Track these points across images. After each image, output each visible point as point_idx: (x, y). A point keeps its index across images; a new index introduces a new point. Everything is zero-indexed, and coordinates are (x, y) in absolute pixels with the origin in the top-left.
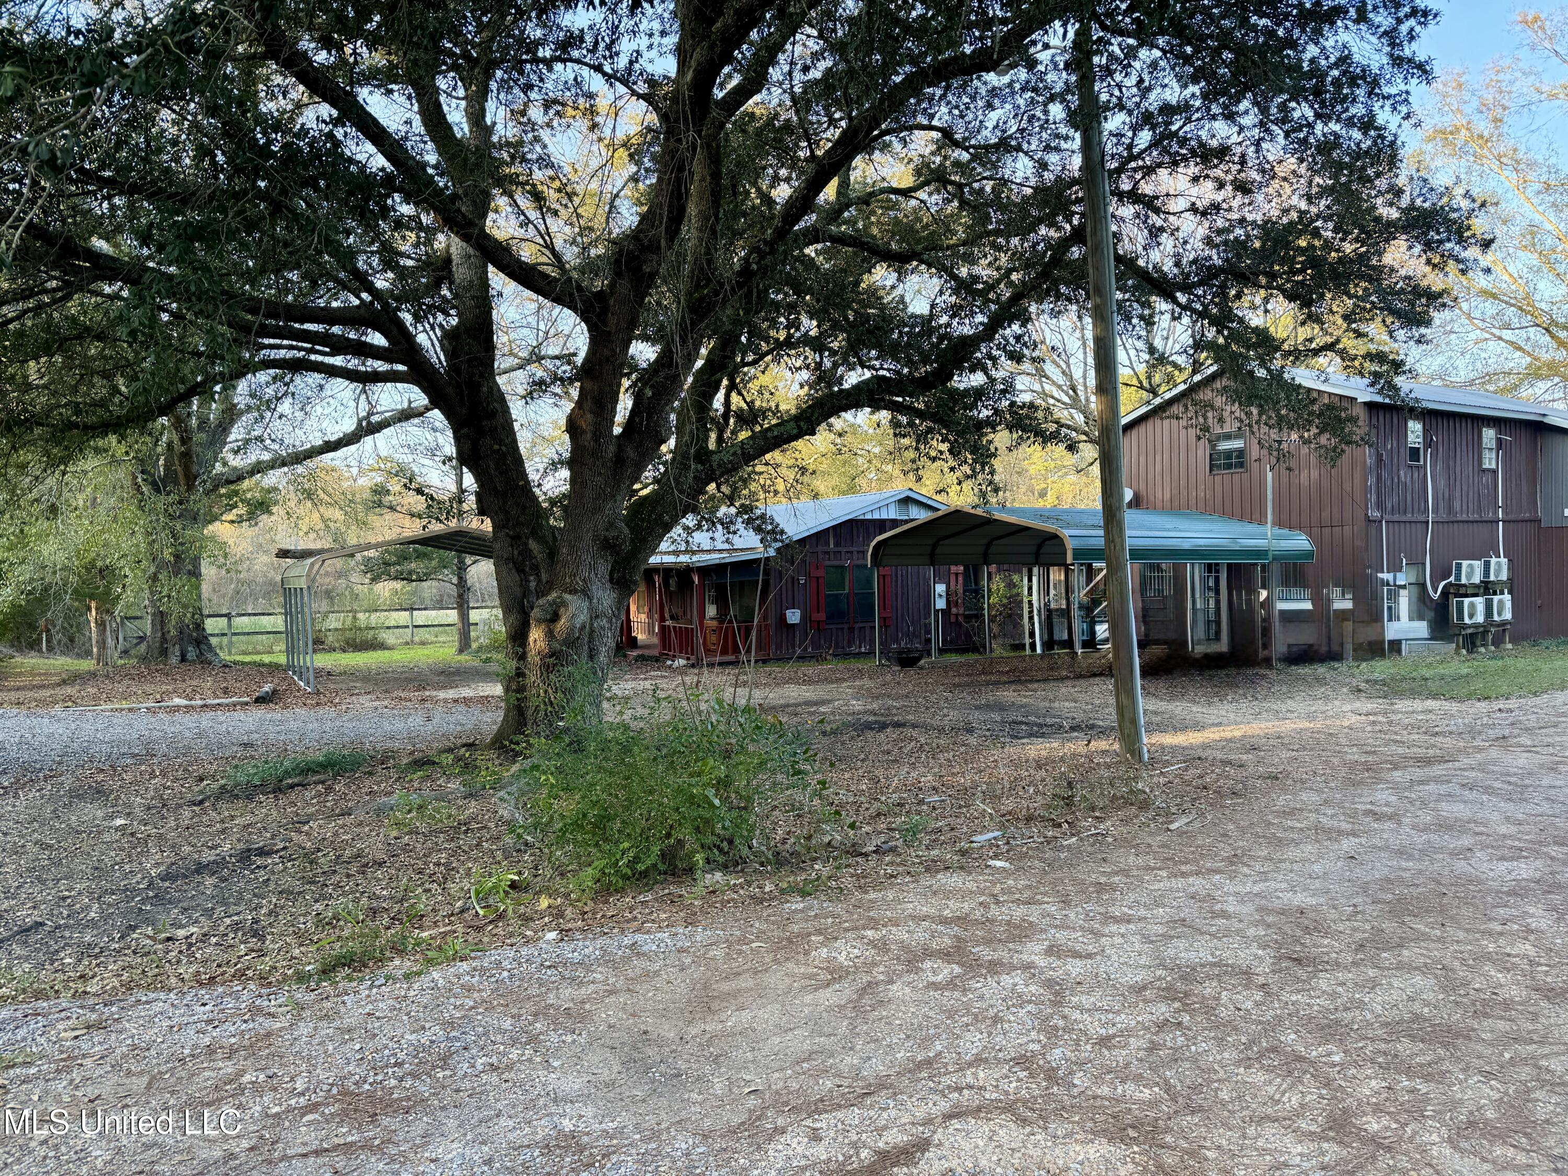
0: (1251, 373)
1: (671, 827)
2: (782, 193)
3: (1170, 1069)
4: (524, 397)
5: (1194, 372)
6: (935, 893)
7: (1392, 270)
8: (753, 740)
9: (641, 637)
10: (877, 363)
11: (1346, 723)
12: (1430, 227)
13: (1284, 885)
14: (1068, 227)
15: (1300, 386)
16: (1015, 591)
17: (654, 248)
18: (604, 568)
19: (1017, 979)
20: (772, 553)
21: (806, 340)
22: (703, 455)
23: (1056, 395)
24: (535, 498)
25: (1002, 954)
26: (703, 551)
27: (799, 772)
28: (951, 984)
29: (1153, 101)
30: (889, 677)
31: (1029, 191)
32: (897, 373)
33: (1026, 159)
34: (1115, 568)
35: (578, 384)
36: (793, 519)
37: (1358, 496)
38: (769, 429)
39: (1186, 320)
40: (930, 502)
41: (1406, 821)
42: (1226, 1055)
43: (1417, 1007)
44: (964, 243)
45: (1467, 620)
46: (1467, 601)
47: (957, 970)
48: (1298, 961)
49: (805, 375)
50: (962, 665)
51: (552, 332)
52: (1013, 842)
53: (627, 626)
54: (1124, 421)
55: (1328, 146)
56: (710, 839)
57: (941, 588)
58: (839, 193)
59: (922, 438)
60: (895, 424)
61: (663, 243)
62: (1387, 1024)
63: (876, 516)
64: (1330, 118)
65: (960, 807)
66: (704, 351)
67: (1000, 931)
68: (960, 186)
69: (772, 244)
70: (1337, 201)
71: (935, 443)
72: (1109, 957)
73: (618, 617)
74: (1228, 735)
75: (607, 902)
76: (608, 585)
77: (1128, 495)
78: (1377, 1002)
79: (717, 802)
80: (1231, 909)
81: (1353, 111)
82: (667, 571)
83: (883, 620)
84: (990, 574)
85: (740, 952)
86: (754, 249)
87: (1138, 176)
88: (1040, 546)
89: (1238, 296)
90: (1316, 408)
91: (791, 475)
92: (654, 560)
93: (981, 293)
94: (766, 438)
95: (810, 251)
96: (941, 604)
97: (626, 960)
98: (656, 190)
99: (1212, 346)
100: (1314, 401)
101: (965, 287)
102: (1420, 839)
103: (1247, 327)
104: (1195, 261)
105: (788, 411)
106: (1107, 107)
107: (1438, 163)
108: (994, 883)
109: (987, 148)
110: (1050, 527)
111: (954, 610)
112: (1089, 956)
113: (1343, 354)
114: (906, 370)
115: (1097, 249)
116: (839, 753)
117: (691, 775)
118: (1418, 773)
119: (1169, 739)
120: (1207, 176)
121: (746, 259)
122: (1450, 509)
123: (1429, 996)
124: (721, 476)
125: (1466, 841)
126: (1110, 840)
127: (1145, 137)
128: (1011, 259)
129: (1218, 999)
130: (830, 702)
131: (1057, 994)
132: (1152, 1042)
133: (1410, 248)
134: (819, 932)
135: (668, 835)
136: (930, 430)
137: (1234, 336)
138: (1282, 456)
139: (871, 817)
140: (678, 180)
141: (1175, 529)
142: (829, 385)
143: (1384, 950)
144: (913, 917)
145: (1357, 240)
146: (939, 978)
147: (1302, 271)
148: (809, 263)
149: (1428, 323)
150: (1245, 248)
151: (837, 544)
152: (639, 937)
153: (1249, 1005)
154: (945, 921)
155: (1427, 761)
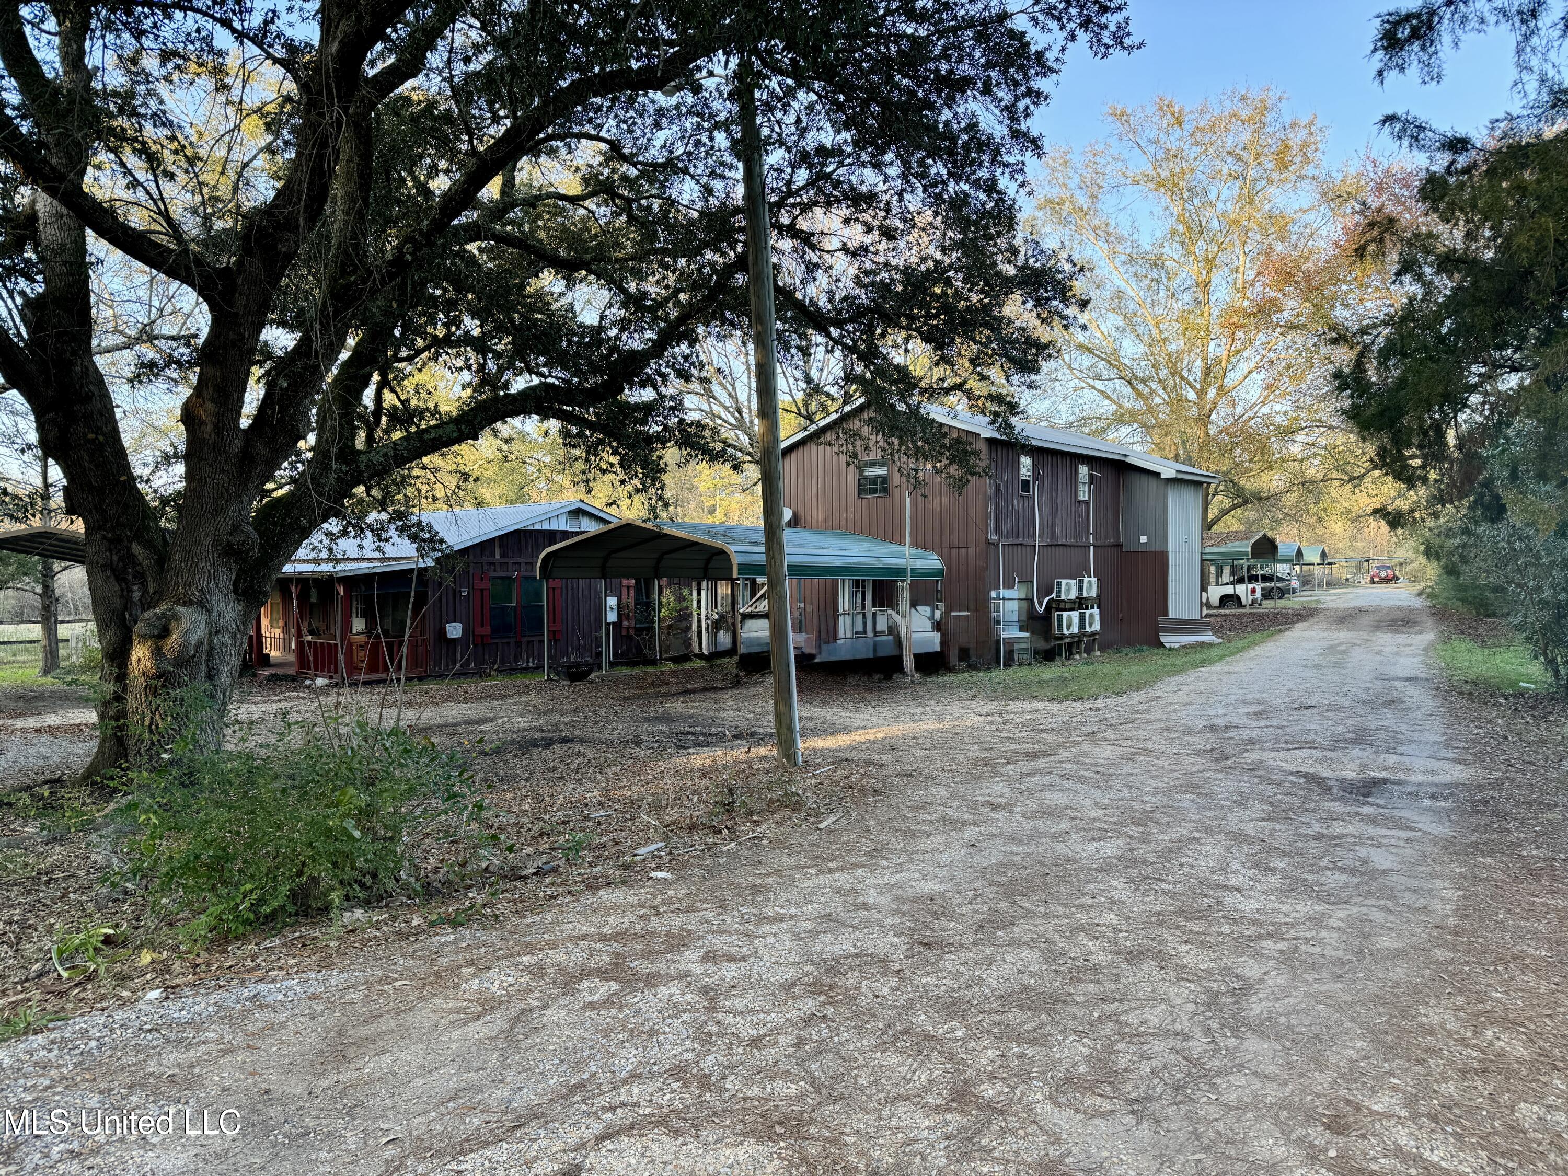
0: (893, 406)
1: (304, 864)
2: (441, 184)
3: (815, 1061)
4: (130, 381)
5: (845, 403)
6: (595, 911)
7: (1010, 321)
8: (401, 765)
9: (274, 653)
10: (545, 370)
11: (969, 723)
12: (1040, 285)
13: (917, 875)
14: (732, 254)
15: (933, 421)
16: (684, 604)
17: (290, 225)
18: (226, 578)
19: (674, 990)
20: (430, 563)
21: (467, 340)
22: (348, 454)
23: (723, 415)
24: (140, 496)
25: (660, 966)
26: (348, 559)
27: (455, 796)
28: (608, 1002)
29: (810, 142)
30: (557, 692)
31: (695, 214)
32: (568, 382)
33: (693, 183)
34: (775, 583)
35: (197, 369)
36: (454, 527)
37: (980, 522)
38: (425, 430)
39: (838, 353)
40: (601, 515)
41: (1017, 809)
42: (865, 1042)
43: (1025, 979)
44: (633, 258)
45: (1065, 632)
46: (1065, 614)
47: (614, 986)
48: (927, 945)
49: (466, 376)
50: (632, 678)
51: (169, 308)
52: (675, 852)
53: (257, 642)
54: (783, 445)
55: (959, 202)
56: (348, 874)
57: (612, 601)
58: (503, 192)
59: (592, 450)
60: (565, 434)
61: (302, 222)
62: (1000, 997)
63: (546, 527)
64: (961, 178)
65: (626, 820)
66: (351, 342)
67: (659, 942)
68: (628, 201)
69: (428, 237)
70: (965, 255)
71: (605, 455)
72: (761, 958)
73: (243, 633)
74: (871, 737)
75: (225, 951)
76: (232, 597)
77: (787, 514)
78: (993, 977)
79: (357, 834)
80: (871, 901)
81: (980, 174)
82: (304, 581)
83: (553, 635)
84: (660, 587)
85: (381, 993)
86: (408, 239)
87: (797, 212)
88: (708, 561)
89: (883, 335)
90: (946, 441)
91: (452, 481)
92: (288, 568)
93: (650, 309)
94: (421, 440)
95: (472, 247)
96: (612, 617)
97: (246, 1014)
98: (295, 164)
99: (859, 379)
100: (944, 435)
101: (635, 302)
102: (1028, 825)
103: (891, 364)
104: (845, 299)
105: (447, 414)
106: (767, 142)
107: (1047, 229)
108: (654, 895)
109: (655, 166)
110: (717, 543)
111: (625, 623)
112: (743, 958)
113: (969, 394)
114: (575, 380)
115: (757, 279)
116: (502, 773)
117: (327, 806)
118: (1027, 766)
119: (820, 743)
120: (857, 219)
121: (399, 248)
122: (1053, 534)
123: (1035, 967)
124: (370, 479)
125: (1064, 825)
126: (765, 842)
127: (802, 176)
128: (678, 280)
129: (858, 989)
130: (493, 719)
131: (712, 1000)
132: (799, 1037)
133: (1024, 302)
134: (470, 963)
135: (300, 873)
136: (600, 442)
137: (879, 372)
138: (917, 484)
139: (533, 838)
140: (320, 157)
141: (828, 547)
142: (495, 388)
143: (999, 929)
144: (571, 938)
145: (982, 292)
146: (596, 997)
147: (936, 316)
148: (471, 260)
149: (1037, 371)
150: (890, 291)
151: (503, 555)
152: (262, 988)
153: (886, 991)
154: (604, 938)
155: (1033, 756)
